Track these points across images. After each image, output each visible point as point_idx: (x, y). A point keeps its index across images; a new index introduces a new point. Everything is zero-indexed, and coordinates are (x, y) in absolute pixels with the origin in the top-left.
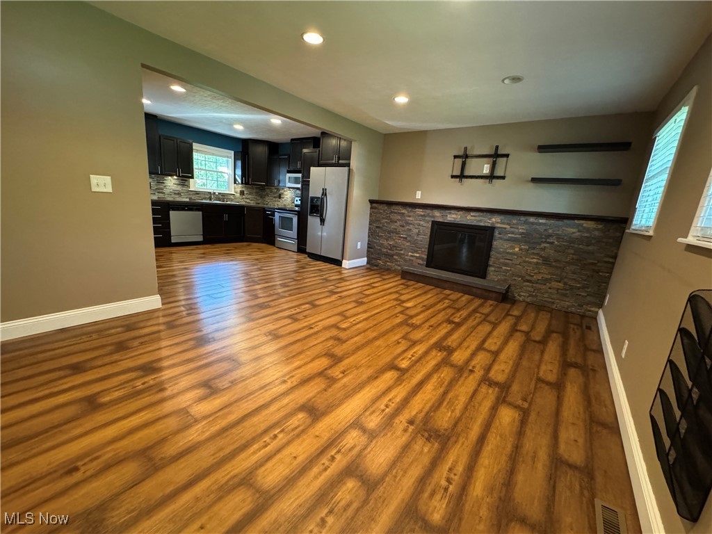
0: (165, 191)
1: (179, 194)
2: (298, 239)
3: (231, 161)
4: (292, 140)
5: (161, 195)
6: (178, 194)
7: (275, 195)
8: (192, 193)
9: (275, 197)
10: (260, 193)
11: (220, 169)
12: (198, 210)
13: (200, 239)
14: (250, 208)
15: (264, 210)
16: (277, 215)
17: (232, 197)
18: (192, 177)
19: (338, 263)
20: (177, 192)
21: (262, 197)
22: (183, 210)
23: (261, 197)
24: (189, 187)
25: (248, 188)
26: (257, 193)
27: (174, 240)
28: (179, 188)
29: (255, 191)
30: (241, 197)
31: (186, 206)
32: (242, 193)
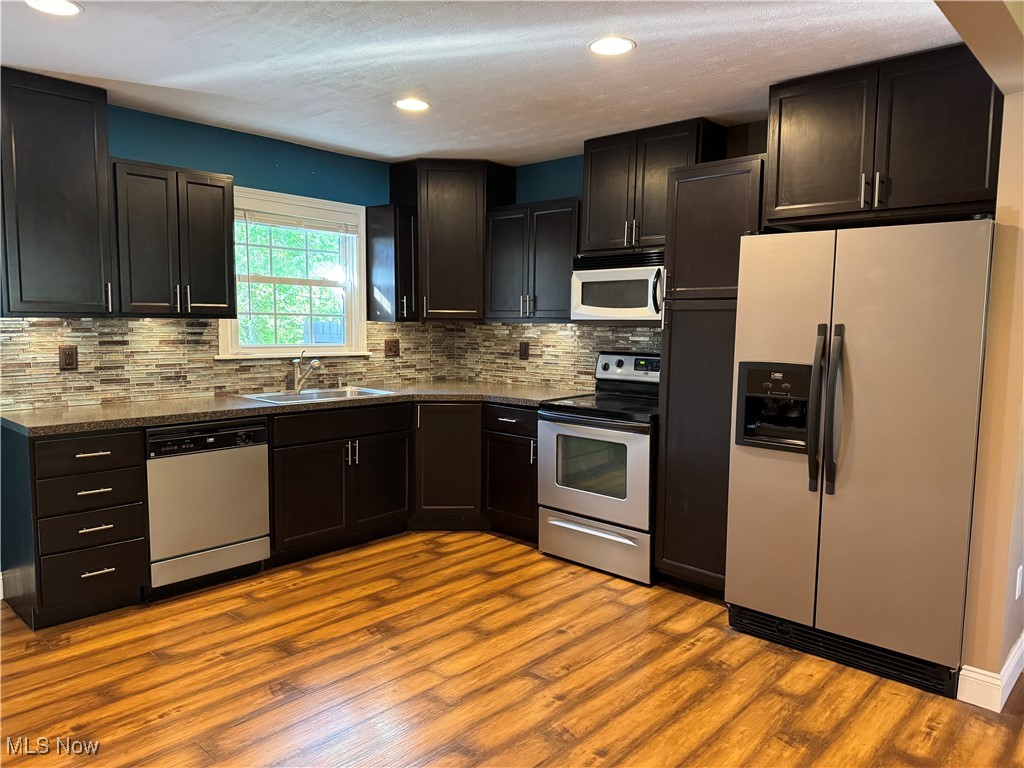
0: (130, 372)
1: (179, 378)
2: (652, 530)
3: (356, 241)
4: (591, 144)
5: (114, 391)
6: (177, 378)
7: (507, 348)
8: (225, 368)
9: (504, 355)
10: (447, 341)
11: (319, 271)
12: (253, 439)
13: (260, 551)
14: (432, 406)
15: (488, 410)
16: (547, 433)
17: (360, 366)
18: (231, 313)
19: (938, 680)
20: (171, 372)
21: (453, 355)
22: (200, 446)
23: (450, 356)
24: (213, 345)
25: (407, 331)
26: (436, 343)
27: (160, 577)
28: (180, 356)
29: (430, 336)
30: (389, 364)
31: (211, 430)
32: (392, 349)
